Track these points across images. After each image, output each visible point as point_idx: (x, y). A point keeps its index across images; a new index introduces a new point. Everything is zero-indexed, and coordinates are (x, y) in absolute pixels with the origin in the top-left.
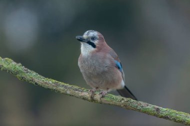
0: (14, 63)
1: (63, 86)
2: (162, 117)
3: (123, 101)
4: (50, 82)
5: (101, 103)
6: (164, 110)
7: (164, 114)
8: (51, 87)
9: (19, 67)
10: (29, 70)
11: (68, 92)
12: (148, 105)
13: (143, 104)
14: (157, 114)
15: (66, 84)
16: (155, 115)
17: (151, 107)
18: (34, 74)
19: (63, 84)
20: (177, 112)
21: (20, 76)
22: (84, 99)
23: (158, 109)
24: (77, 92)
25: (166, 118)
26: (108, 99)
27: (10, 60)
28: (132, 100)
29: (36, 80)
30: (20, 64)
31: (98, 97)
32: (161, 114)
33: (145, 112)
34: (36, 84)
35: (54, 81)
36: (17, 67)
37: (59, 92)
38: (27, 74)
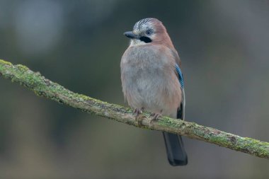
0: (30, 72)
1: (99, 104)
2: (239, 149)
3: (184, 127)
4: (81, 99)
5: (152, 129)
6: (243, 140)
7: (242, 145)
8: (81, 106)
9: (37, 77)
10: (51, 82)
11: (107, 114)
12: (219, 133)
13: (212, 130)
14: (232, 146)
15: (103, 103)
16: (229, 147)
17: (223, 135)
18: (59, 87)
19: (99, 101)
20: (261, 143)
21: (38, 90)
22: (129, 123)
23: (233, 138)
24: (118, 113)
25: (245, 150)
26: (163, 124)
27: (25, 67)
28: (197, 125)
29: (61, 97)
30: (38, 73)
31: (148, 120)
32: (238, 145)
33: (215, 143)
34: (61, 101)
35: (86, 97)
36: (34, 77)
37: (94, 113)
38: (48, 88)
